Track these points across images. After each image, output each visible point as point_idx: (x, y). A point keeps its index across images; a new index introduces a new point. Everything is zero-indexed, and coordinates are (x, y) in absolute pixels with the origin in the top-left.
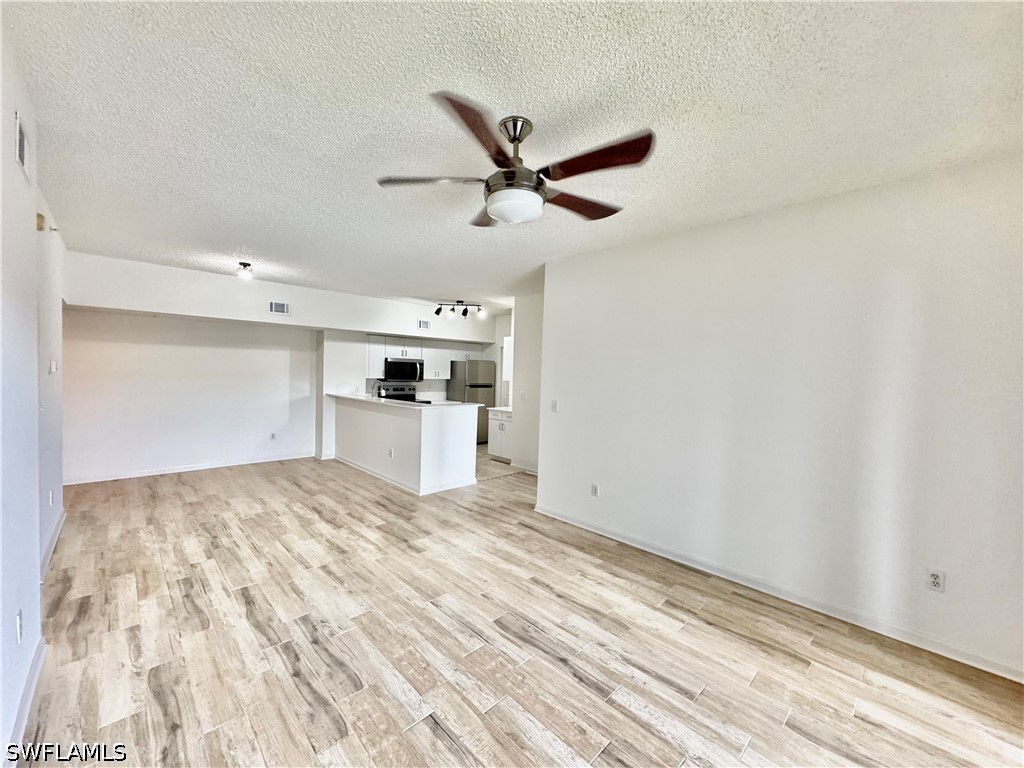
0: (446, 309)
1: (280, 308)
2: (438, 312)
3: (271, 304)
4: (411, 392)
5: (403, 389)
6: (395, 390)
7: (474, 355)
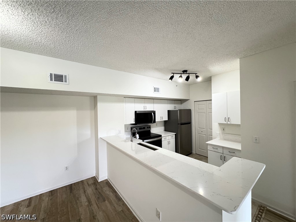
0: (176, 76)
1: (59, 78)
2: (172, 78)
3: (51, 75)
4: (148, 129)
5: (144, 128)
6: (140, 129)
7: (178, 107)
